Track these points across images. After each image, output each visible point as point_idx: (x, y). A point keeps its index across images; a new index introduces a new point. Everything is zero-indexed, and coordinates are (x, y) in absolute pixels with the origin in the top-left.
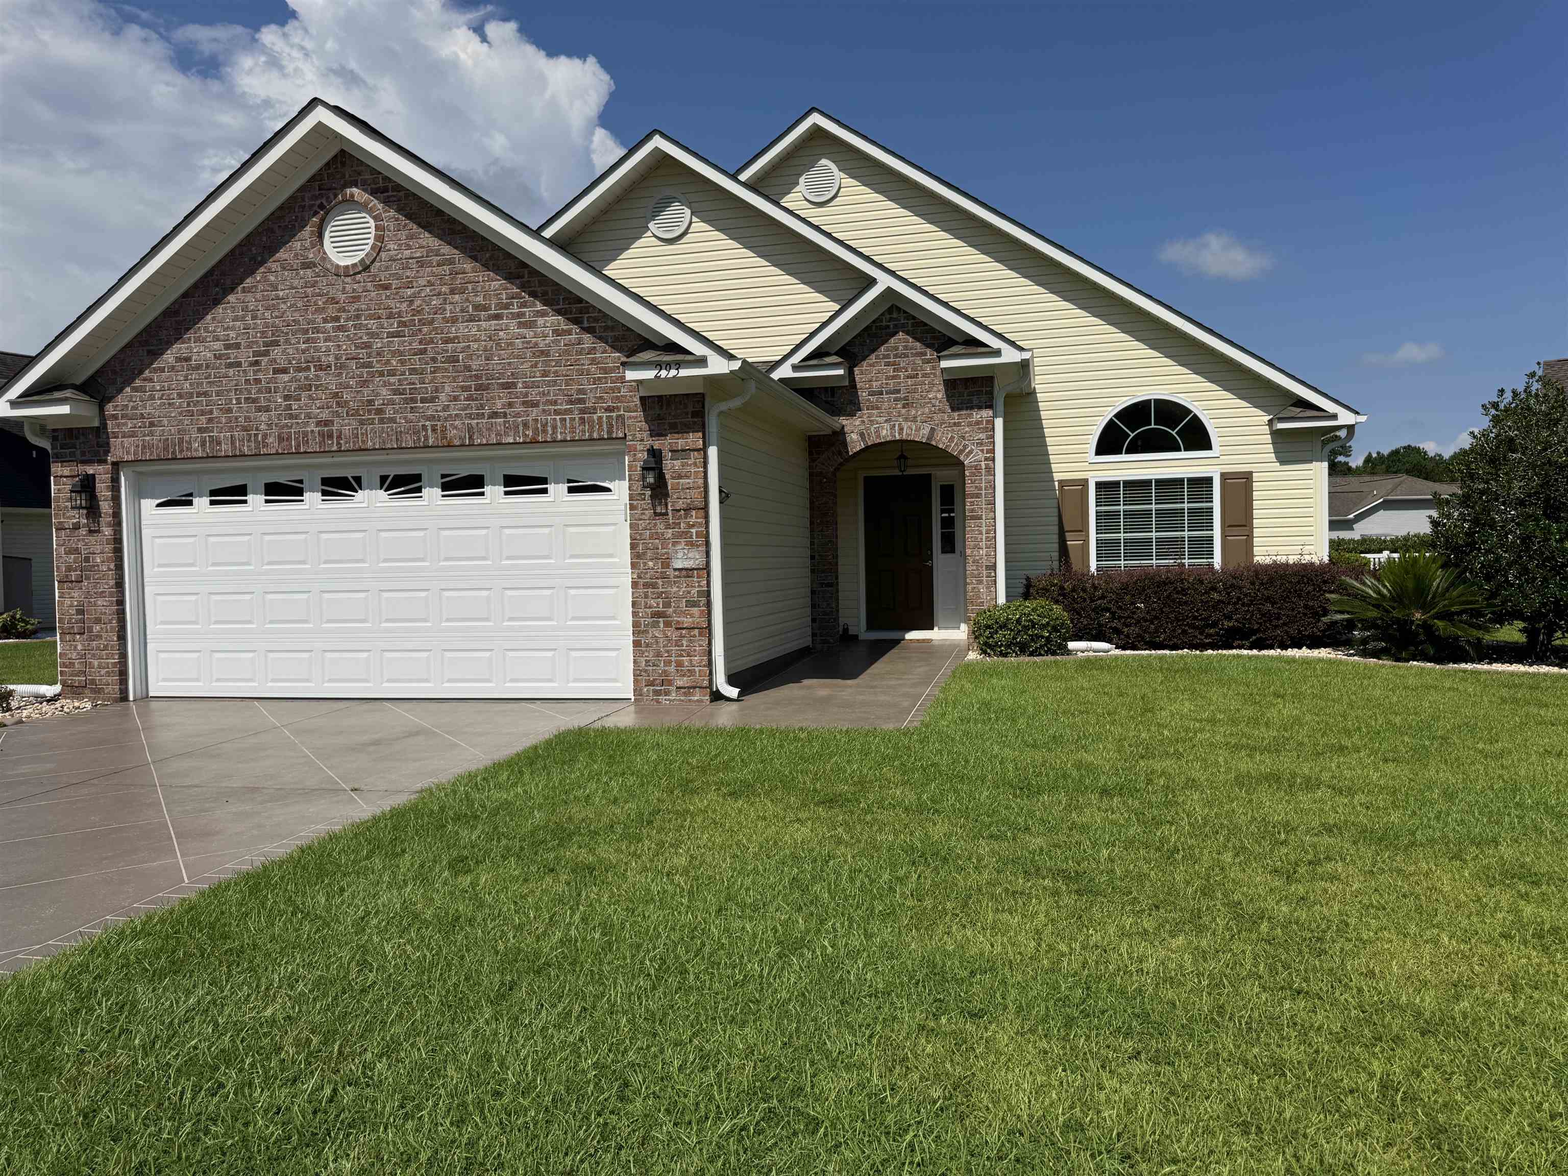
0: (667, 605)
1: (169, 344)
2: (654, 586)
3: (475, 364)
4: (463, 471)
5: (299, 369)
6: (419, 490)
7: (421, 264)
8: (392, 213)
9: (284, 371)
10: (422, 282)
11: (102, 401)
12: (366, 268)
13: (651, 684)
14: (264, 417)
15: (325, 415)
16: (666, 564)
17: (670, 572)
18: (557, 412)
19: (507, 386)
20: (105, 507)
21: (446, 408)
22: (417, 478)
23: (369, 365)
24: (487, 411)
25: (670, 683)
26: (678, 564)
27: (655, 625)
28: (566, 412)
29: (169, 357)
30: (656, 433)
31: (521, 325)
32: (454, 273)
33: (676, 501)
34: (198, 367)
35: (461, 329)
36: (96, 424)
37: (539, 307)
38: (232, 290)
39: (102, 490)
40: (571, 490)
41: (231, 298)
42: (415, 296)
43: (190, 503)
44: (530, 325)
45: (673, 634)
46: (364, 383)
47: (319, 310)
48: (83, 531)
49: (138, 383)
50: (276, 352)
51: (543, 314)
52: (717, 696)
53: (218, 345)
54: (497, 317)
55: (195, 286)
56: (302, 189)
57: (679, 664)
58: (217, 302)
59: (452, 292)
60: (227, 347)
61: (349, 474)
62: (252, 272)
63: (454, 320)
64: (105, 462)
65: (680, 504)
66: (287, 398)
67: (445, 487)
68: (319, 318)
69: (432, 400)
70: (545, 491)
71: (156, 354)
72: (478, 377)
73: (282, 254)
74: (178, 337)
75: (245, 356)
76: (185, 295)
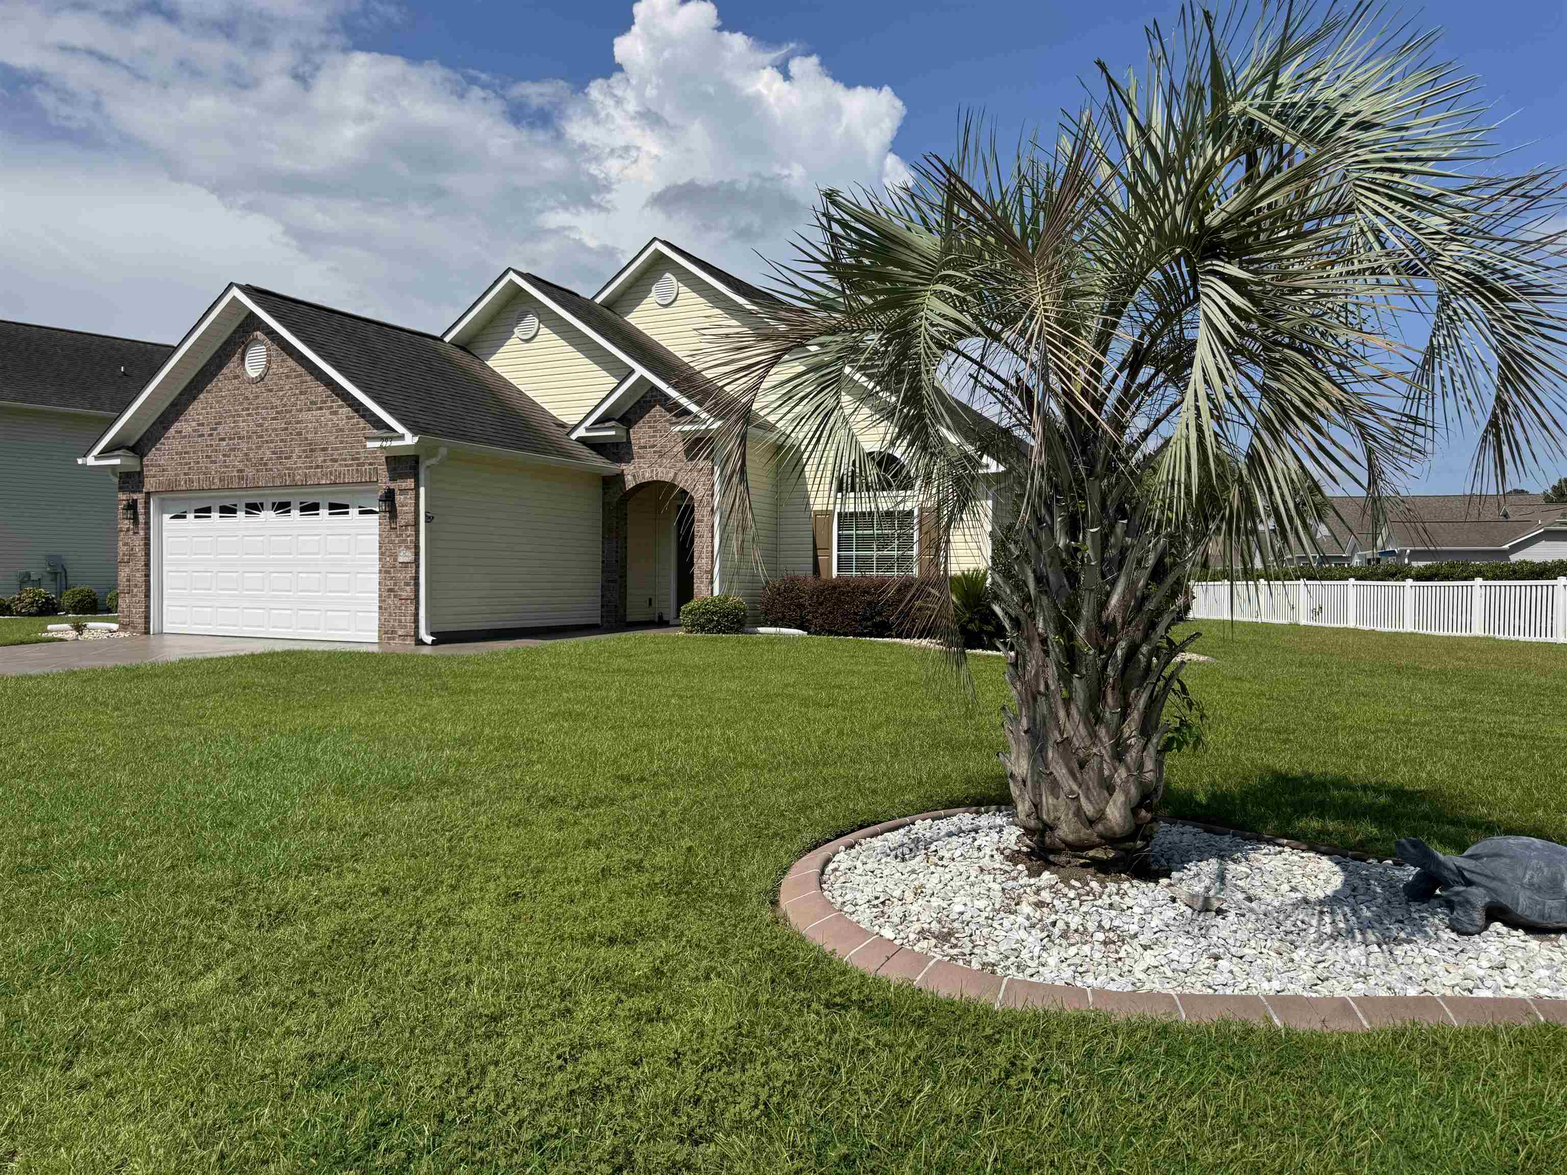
0: (395, 584)
1: (173, 422)
2: (389, 572)
3: (309, 436)
4: (310, 501)
5: (230, 439)
6: (289, 511)
7: (288, 377)
8: (275, 347)
9: (223, 439)
10: (287, 387)
11: (142, 456)
12: (262, 379)
13: (386, 633)
14: (213, 466)
15: (241, 466)
16: (395, 560)
17: (397, 564)
18: (346, 465)
19: (324, 449)
20: (141, 519)
21: (295, 463)
22: (288, 504)
23: (262, 437)
24: (313, 464)
25: (395, 632)
26: (401, 559)
27: (389, 597)
28: (351, 465)
29: (172, 431)
30: (392, 479)
31: (331, 413)
32: (302, 382)
33: (401, 521)
34: (185, 437)
35: (303, 416)
36: (138, 469)
37: (340, 403)
38: (201, 391)
39: (141, 509)
40: (361, 513)
41: (201, 396)
42: (284, 396)
43: (185, 517)
44: (336, 413)
45: (397, 601)
46: (259, 448)
47: (241, 404)
48: (131, 533)
49: (158, 446)
50: (220, 428)
51: (341, 407)
52: (420, 642)
53: (194, 424)
54: (321, 408)
55: (185, 389)
56: (235, 332)
57: (400, 621)
58: (195, 398)
59: (301, 393)
60: (199, 425)
61: (258, 501)
62: (210, 381)
63: (301, 410)
64: (141, 492)
65: (403, 523)
66: (224, 455)
67: (302, 510)
68: (240, 408)
69: (289, 458)
70: (347, 513)
71: (167, 428)
72: (311, 444)
73: (225, 371)
74: (176, 419)
75: (206, 430)
76: (180, 394)
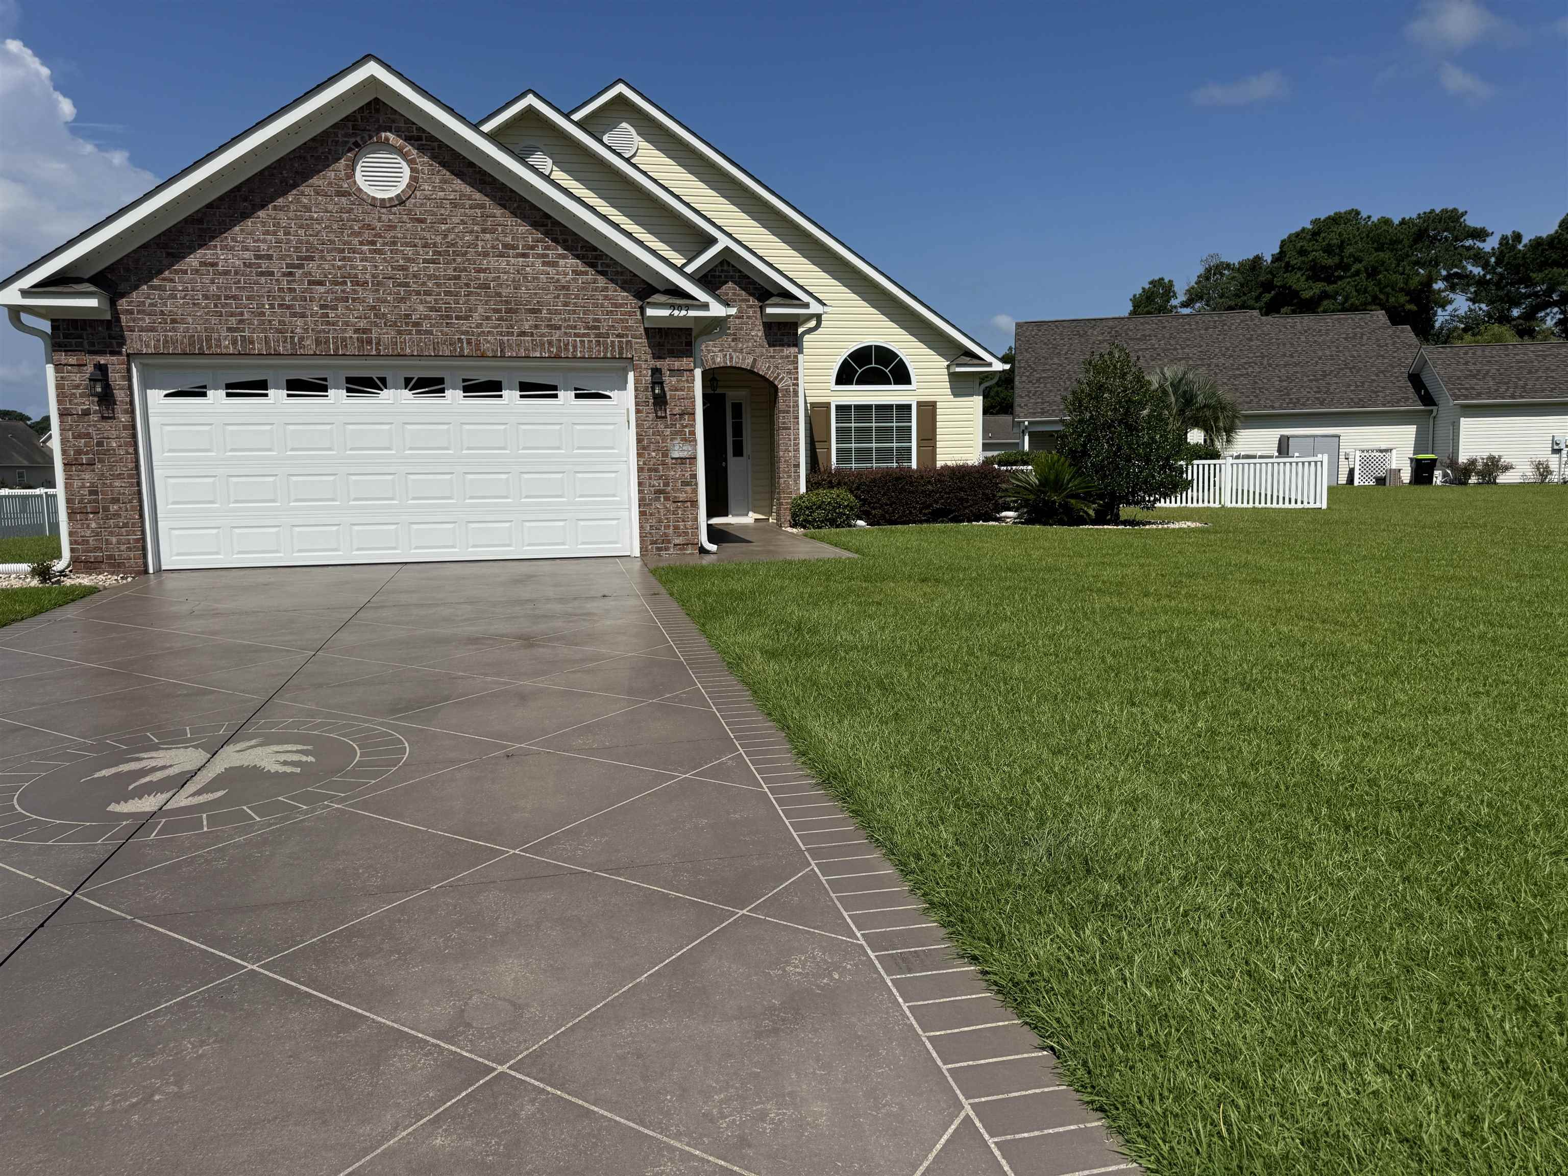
0: (666, 484)
1: (192, 250)
2: (656, 470)
3: (505, 292)
4: (483, 378)
5: (336, 283)
6: (442, 391)
7: (455, 205)
8: (426, 159)
9: (321, 283)
10: (456, 220)
11: (115, 295)
12: (402, 203)
13: (653, 543)
14: (299, 322)
15: (362, 324)
16: (665, 455)
17: (669, 461)
18: (576, 335)
19: (533, 311)
20: (121, 395)
21: (479, 326)
22: (441, 381)
23: (406, 285)
24: (516, 330)
25: (669, 542)
26: (676, 454)
27: (657, 499)
28: (584, 335)
29: (193, 260)
30: (657, 357)
31: (544, 264)
32: (485, 216)
33: (673, 407)
34: (226, 273)
35: (492, 262)
36: (108, 317)
37: (561, 251)
38: (263, 207)
39: (116, 378)
40: (577, 396)
41: (261, 214)
42: (448, 230)
43: (204, 395)
44: (554, 264)
45: (669, 505)
46: (402, 300)
47: (358, 234)
48: (94, 417)
49: (156, 282)
50: (311, 266)
51: (564, 257)
52: (703, 551)
53: (247, 255)
54: (524, 255)
55: (221, 198)
56: (335, 126)
57: (676, 528)
58: (245, 216)
59: (484, 231)
60: (258, 257)
61: (374, 374)
62: (284, 193)
63: (486, 255)
64: (119, 353)
65: (677, 410)
66: (322, 307)
67: (466, 389)
68: (356, 241)
69: (466, 318)
70: (556, 396)
71: (178, 256)
72: (506, 302)
73: (315, 181)
74: (201, 244)
75: (278, 267)
76: (210, 206)
